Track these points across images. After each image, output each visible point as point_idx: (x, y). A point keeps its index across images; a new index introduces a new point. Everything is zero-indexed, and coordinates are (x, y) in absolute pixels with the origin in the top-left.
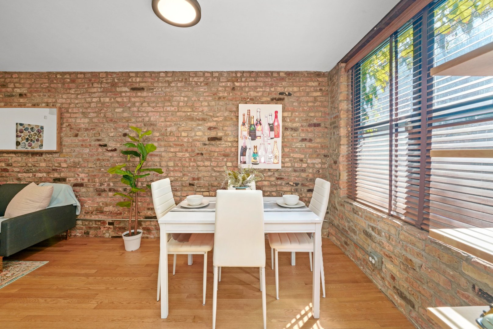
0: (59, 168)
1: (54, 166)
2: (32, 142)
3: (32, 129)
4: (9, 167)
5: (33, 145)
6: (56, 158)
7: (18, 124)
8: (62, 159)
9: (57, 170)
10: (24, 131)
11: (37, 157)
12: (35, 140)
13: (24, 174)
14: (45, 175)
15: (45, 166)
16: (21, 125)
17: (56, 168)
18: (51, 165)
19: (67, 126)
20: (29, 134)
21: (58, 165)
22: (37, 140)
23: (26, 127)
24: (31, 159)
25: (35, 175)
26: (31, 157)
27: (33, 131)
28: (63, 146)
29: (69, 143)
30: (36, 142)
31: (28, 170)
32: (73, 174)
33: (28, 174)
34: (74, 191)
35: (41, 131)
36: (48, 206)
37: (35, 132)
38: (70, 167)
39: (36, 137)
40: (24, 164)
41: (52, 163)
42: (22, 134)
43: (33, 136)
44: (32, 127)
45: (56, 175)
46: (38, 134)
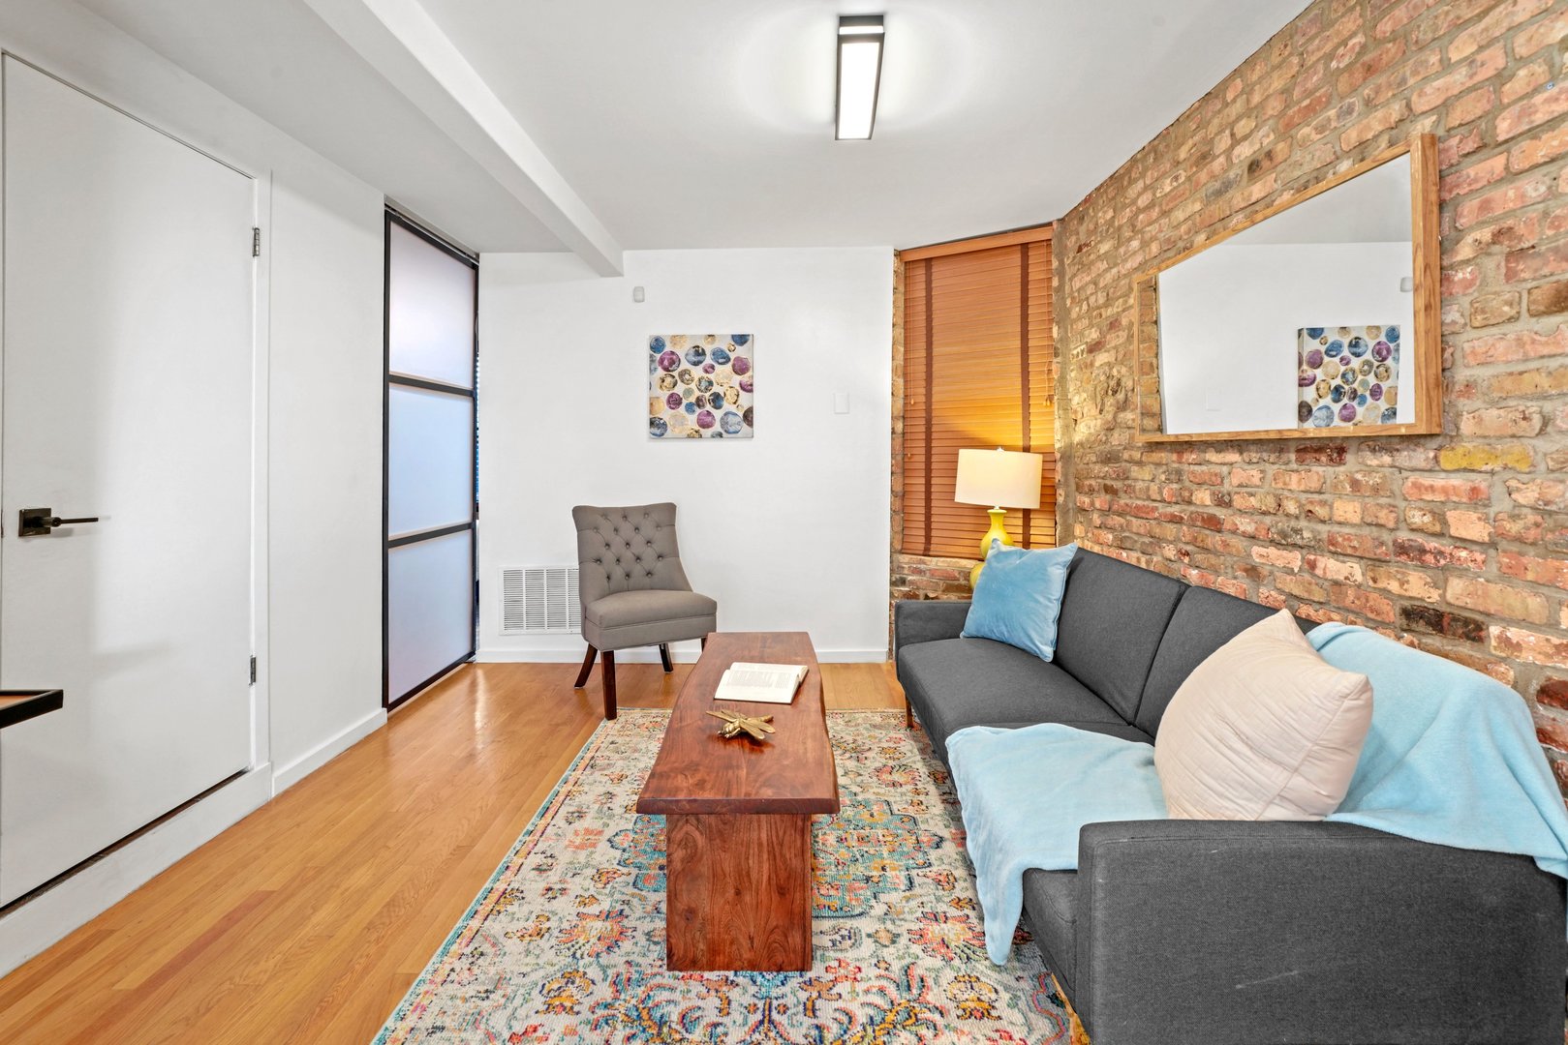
0: (1432, 544)
1: (1402, 525)
2: (1355, 403)
3: (1355, 344)
4: (1224, 511)
5: (1360, 411)
6: (1413, 477)
7: (1305, 332)
8: (1456, 481)
9: (1423, 551)
10: (1326, 359)
11: (1320, 469)
12: (1368, 394)
13: (1272, 551)
14: (1356, 570)
15: (1356, 520)
16: (1315, 333)
17: (1420, 539)
18: (1386, 517)
19: (1483, 249)
20: (1343, 369)
21: (1427, 519)
22: (1376, 392)
23: (1330, 340)
24: (1295, 477)
25: (1312, 566)
26: (1294, 466)
27: (1358, 355)
28: (1461, 394)
29: (1502, 369)
30: (1369, 399)
31: (1284, 535)
32: (1535, 604)
33: (1285, 553)
34: (1543, 735)
35: (1389, 351)
36: (1340, 809)
37: (1368, 356)
38: (1515, 548)
39: (1372, 380)
40: (1270, 503)
41: (1392, 508)
42: (1319, 373)
43: (1360, 377)
44: (1354, 335)
45: (1418, 587)
46: (1376, 364)
